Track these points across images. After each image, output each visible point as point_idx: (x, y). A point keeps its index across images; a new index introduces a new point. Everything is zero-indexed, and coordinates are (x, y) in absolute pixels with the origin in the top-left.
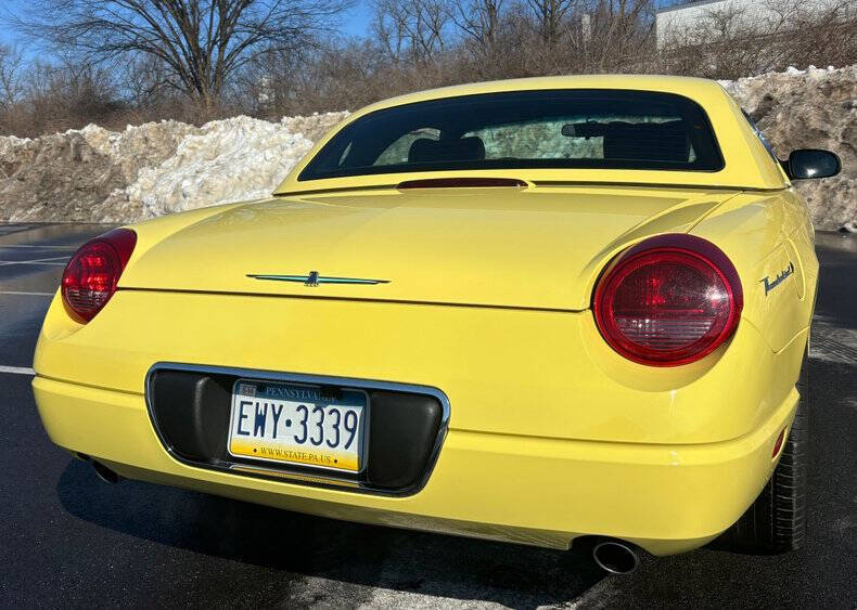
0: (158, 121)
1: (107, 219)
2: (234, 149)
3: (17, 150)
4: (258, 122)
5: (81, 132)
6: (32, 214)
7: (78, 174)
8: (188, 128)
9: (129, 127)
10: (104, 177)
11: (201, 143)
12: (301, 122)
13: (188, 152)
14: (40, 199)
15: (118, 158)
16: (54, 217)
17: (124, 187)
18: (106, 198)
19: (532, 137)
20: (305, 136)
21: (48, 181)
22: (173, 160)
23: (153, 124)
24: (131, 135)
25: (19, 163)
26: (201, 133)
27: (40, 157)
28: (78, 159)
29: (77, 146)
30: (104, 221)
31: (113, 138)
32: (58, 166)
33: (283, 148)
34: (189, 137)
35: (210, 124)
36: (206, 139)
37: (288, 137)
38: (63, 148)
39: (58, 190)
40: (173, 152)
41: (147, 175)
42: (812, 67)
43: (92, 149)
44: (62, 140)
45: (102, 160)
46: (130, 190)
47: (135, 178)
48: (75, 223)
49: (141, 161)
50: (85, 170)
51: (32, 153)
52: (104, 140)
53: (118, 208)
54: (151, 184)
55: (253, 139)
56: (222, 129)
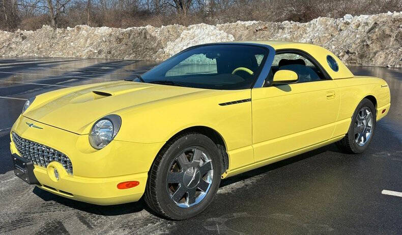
0: (173, 24)
1: (158, 59)
2: (200, 36)
3: (123, 34)
4: (208, 26)
5: (145, 27)
6: (132, 57)
7: (146, 43)
8: (183, 27)
9: (163, 26)
10: (156, 45)
11: (188, 33)
12: (223, 26)
13: (184, 36)
14: (134, 52)
15: (159, 38)
16: (139, 58)
17: (162, 48)
18: (156, 52)
19: (301, 32)
20: (224, 31)
21: (136, 46)
22: (179, 39)
23: (171, 26)
24: (163, 29)
25: (123, 38)
26: (188, 30)
27: (131, 37)
28: (145, 38)
29: (145, 33)
30: (157, 60)
31: (156, 30)
32: (139, 40)
33: (217, 36)
34: (185, 31)
35: (191, 26)
36: (191, 32)
37: (218, 32)
38: (140, 34)
39: (140, 49)
40: (179, 36)
41: (170, 45)
42: (395, 12)
43: (150, 34)
44: (139, 31)
45: (154, 38)
46: (165, 50)
47: (166, 46)
48: (147, 61)
49: (167, 39)
50: (148, 42)
51: (128, 35)
52: (153, 31)
53: (161, 56)
54: (172, 47)
55: (207, 32)
56: (195, 28)
